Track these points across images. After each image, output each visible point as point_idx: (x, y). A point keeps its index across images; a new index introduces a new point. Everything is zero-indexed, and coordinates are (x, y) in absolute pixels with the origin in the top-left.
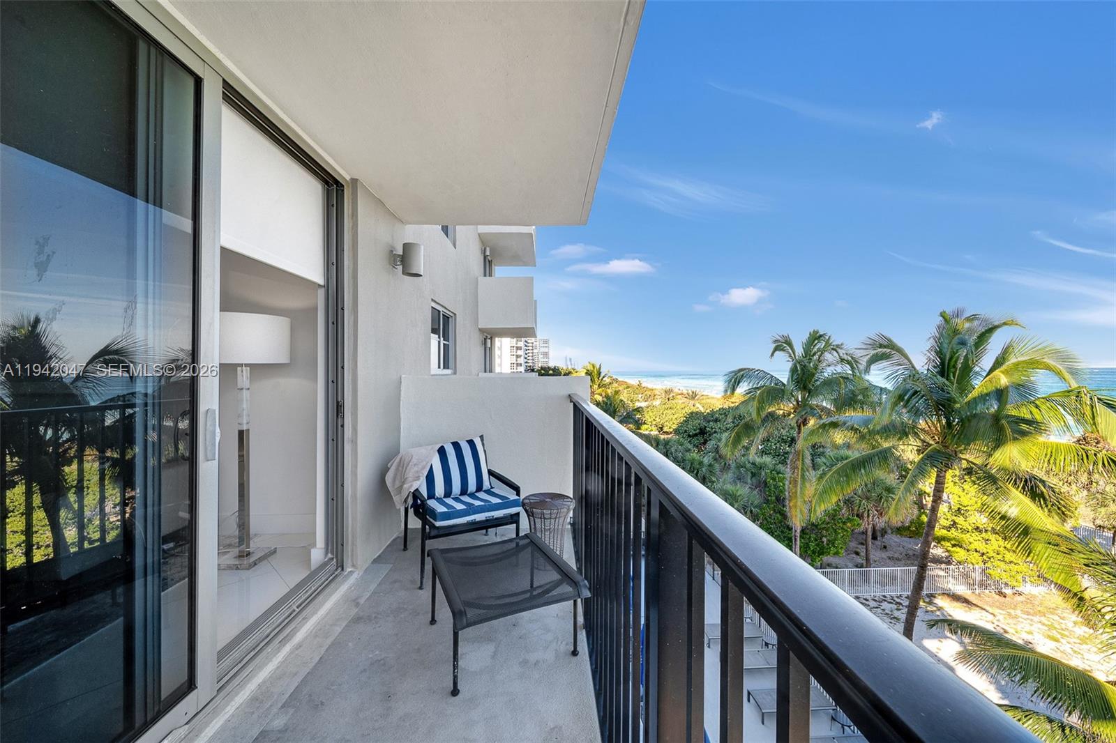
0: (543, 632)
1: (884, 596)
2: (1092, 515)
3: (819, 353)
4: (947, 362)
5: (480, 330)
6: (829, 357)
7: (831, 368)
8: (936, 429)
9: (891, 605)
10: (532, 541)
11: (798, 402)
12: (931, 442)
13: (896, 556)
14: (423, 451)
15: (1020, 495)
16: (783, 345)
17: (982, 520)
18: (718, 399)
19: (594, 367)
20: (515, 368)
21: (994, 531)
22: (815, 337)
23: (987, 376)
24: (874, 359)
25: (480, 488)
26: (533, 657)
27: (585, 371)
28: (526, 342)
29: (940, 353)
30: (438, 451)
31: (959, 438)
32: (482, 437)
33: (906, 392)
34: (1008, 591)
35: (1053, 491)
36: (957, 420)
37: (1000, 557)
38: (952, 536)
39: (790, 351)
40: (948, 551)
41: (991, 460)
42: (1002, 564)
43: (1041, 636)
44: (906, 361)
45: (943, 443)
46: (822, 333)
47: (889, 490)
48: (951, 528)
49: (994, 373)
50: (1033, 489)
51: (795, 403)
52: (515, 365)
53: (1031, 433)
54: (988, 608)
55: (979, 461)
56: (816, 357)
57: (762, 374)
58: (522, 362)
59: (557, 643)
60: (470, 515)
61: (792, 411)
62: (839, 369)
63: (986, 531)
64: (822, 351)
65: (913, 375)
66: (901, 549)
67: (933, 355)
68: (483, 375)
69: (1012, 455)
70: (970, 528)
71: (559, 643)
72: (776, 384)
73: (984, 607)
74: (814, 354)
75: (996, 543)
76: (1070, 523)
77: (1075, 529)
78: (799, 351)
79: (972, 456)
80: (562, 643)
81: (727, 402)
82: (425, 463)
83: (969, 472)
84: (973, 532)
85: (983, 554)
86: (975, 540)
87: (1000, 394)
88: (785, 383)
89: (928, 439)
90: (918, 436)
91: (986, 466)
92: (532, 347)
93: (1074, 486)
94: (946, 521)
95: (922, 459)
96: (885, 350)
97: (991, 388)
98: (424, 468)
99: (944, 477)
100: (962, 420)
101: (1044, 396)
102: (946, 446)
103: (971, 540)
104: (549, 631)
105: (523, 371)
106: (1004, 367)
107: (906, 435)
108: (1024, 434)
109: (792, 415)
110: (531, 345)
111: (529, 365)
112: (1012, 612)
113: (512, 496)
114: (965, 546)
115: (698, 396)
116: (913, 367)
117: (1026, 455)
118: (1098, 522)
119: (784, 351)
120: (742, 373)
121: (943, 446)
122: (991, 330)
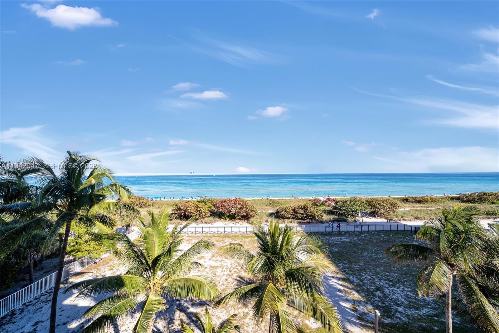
2: (121, 223)
4: (70, 173)
8: (66, 204)
12: (64, 210)
13: (48, 270)
15: (99, 223)
17: (87, 237)
21: (92, 240)
23: (87, 179)
29: (67, 169)
31: (76, 206)
33: (50, 188)
34: (97, 261)
35: (109, 219)
36: (75, 198)
37: (94, 249)
38: (76, 248)
40: (74, 256)
41: (89, 213)
42: (96, 252)
43: (108, 271)
44: (50, 173)
45: (69, 209)
47: (44, 238)
48: (75, 245)
49: (90, 178)
50: (103, 220)
53: (102, 200)
54: (90, 271)
55: (84, 214)
63: (89, 241)
65: (55, 180)
66: (51, 265)
67: (64, 170)
69: (96, 210)
70: (83, 242)
73: (89, 272)
75: (93, 244)
76: (115, 228)
77: (117, 229)
79: (82, 213)
83: (81, 219)
84: (84, 244)
85: (89, 250)
86: (85, 247)
87: (92, 187)
89: (62, 209)
90: (57, 209)
91: (87, 215)
93: (116, 215)
94: (73, 243)
95: (58, 219)
97: (89, 184)
99: (70, 224)
100: (77, 198)
101: (106, 186)
102: (70, 211)
103: (84, 247)
106: (93, 176)
107: (51, 209)
108: (100, 200)
112: (99, 268)
114: (81, 250)
116: (55, 176)
117: (101, 208)
118: (123, 225)
121: (69, 211)
122: (88, 161)
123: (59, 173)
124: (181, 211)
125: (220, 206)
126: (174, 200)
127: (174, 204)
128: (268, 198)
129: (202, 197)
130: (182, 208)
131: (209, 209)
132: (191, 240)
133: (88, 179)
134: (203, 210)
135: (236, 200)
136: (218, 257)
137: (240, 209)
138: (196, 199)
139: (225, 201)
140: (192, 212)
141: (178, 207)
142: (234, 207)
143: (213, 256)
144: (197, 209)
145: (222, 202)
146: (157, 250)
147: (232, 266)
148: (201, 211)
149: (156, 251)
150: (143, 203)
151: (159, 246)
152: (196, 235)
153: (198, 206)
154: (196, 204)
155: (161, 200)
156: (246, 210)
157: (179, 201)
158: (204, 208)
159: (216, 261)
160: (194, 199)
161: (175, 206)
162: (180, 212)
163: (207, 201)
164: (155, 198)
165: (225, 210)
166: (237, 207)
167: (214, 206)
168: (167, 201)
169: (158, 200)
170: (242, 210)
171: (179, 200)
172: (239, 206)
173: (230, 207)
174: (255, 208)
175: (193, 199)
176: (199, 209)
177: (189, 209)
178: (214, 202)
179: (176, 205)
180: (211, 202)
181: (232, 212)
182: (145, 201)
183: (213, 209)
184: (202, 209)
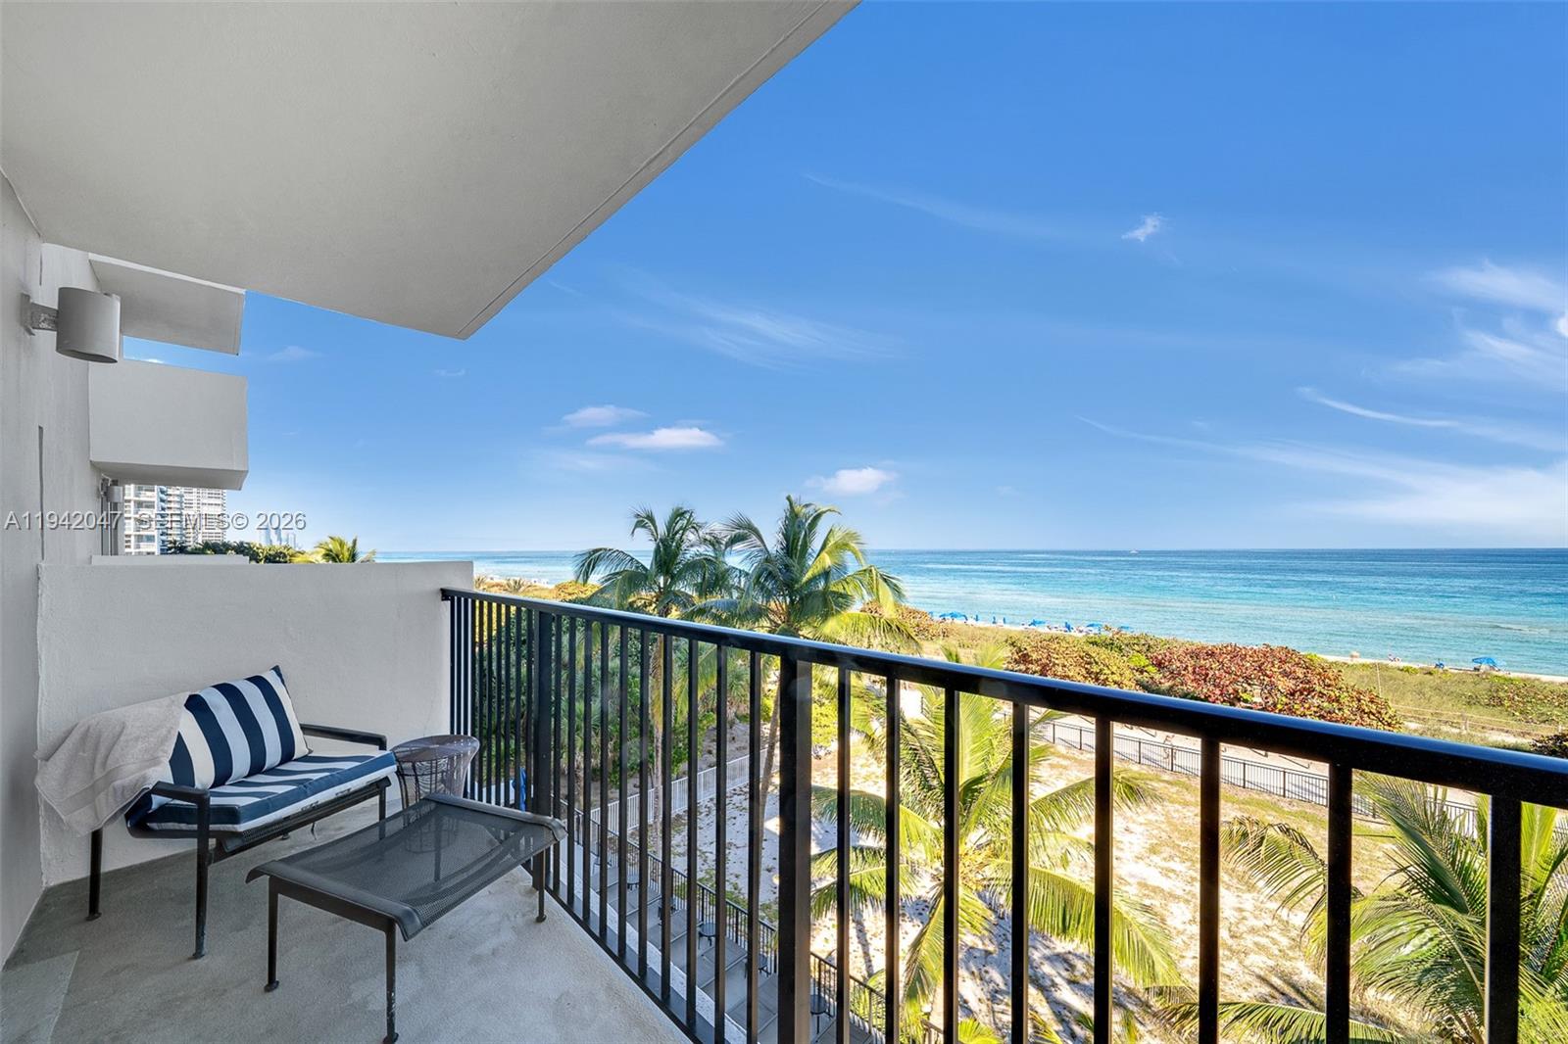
0: (481, 917)
1: (735, 790)
3: (681, 532)
4: (790, 543)
5: (94, 465)
6: (691, 536)
7: (693, 548)
8: (783, 609)
9: (740, 797)
10: (437, 802)
11: (660, 588)
12: (780, 622)
14: (153, 710)
16: (645, 521)
18: (551, 591)
19: (342, 544)
20: (133, 544)
22: (679, 514)
24: (734, 541)
25: (288, 755)
26: (485, 948)
27: (324, 552)
28: (162, 492)
29: (786, 536)
30: (185, 705)
32: (277, 669)
33: (761, 573)
34: (822, 753)
36: (798, 599)
39: (652, 528)
44: (759, 543)
45: (788, 622)
46: (685, 509)
49: (822, 554)
51: (657, 590)
52: (133, 539)
53: (844, 606)
56: (678, 536)
57: (622, 556)
58: (155, 533)
59: (509, 919)
60: (307, 797)
61: (654, 599)
62: (702, 549)
64: (684, 529)
65: (766, 558)
67: (781, 537)
68: (99, 560)
69: (834, 626)
71: (513, 919)
72: (637, 568)
74: (677, 532)
78: (662, 530)
80: (515, 917)
81: (563, 594)
82: (164, 731)
87: (826, 574)
88: (648, 567)
89: (776, 619)
92: (181, 502)
96: (744, 532)
97: (820, 569)
98: (164, 740)
100: (801, 599)
101: (851, 574)
104: (489, 913)
105: (157, 551)
106: (826, 550)
108: (840, 607)
109: (654, 605)
110: (176, 499)
111: (170, 539)
113: (374, 752)
115: (523, 588)
116: (766, 549)
119: (646, 527)
120: (597, 554)
122: (818, 517)
123: (773, 542)
124: (1030, 666)
125: (1186, 669)
126: (1007, 627)
127: (1006, 641)
128: (1484, 667)
129: (1107, 629)
130: (1034, 656)
131: (1138, 676)
132: (1065, 768)
133: (818, 556)
134: (1113, 673)
135: (1268, 653)
136: (1176, 859)
137: (1292, 694)
138: (1084, 634)
139: (1212, 654)
140: (1071, 674)
141: (1021, 651)
142: (1255, 681)
143: (1153, 850)
144: (1088, 666)
145: (1195, 655)
146: (970, 763)
147: (1244, 918)
148: (1102, 677)
149: (967, 765)
150: (918, 626)
151: (973, 752)
152: (1081, 757)
153: (1091, 657)
154: (1086, 648)
155: (968, 622)
156: (1325, 704)
157: (1023, 632)
158: (1114, 669)
159: (1167, 872)
160: (1074, 633)
161: (1009, 648)
162: (1028, 669)
163: (1127, 645)
164: (949, 617)
165: (1211, 688)
166: (1272, 684)
167: (1159, 665)
168: (986, 629)
169: (958, 625)
170: (1303, 701)
171: (1021, 628)
172: (1284, 684)
173: (1235, 681)
174: (1387, 706)
175: (1072, 633)
176: (1095, 669)
177: (1057, 662)
178: (1159, 652)
179: (1013, 644)
180: (1145, 649)
181: (1246, 701)
182: (924, 623)
183: (1152, 678)
184: (1106, 671)
